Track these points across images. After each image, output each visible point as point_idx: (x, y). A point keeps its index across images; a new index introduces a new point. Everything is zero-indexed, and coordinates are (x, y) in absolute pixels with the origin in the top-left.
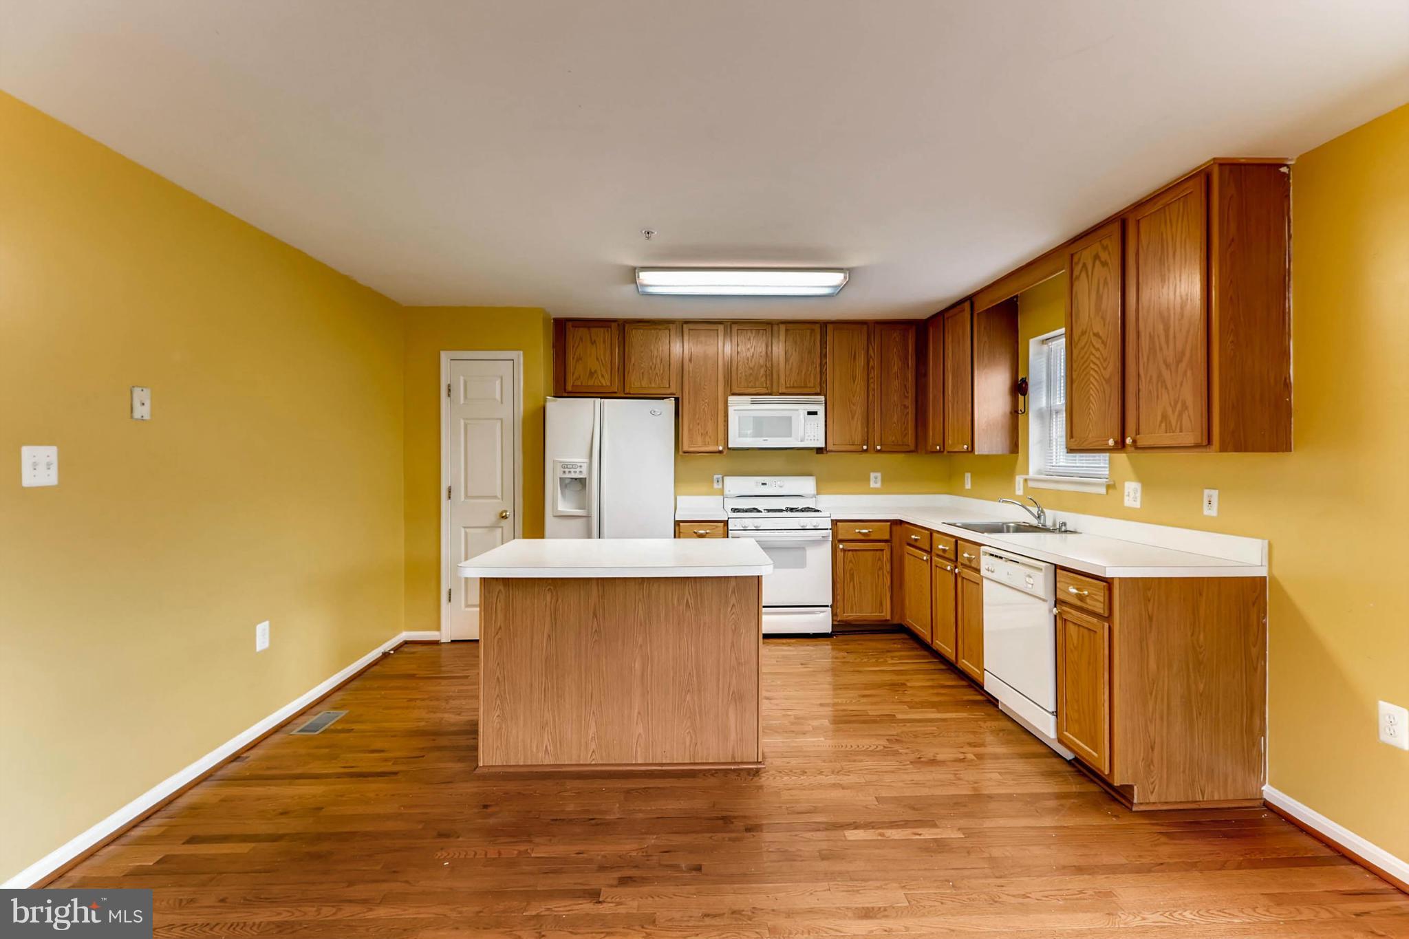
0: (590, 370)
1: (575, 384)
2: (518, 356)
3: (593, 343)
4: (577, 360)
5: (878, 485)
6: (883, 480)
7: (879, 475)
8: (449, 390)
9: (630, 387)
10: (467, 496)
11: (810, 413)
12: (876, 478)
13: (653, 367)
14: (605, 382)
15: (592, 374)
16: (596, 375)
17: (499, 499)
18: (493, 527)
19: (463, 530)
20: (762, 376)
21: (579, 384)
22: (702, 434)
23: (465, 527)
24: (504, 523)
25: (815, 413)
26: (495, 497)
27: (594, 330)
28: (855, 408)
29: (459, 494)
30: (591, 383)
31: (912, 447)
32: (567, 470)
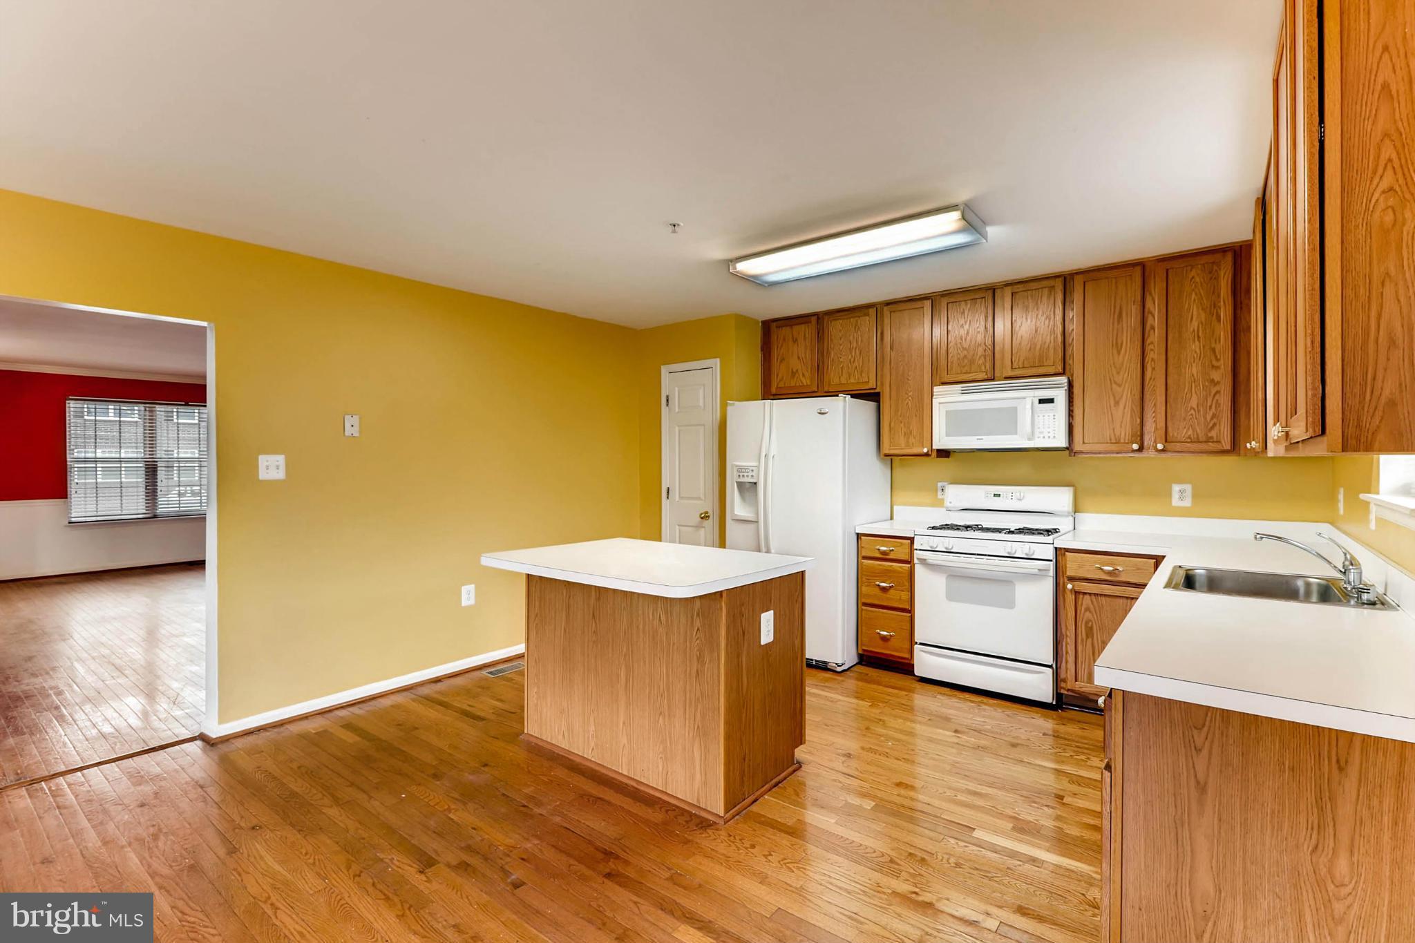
0: (792, 370)
1: (780, 386)
2: (716, 363)
3: (795, 341)
4: (781, 362)
5: (1187, 503)
6: (1195, 496)
7: (1188, 488)
8: (668, 400)
9: (829, 384)
10: (680, 497)
11: (1042, 401)
12: (1181, 492)
13: (852, 360)
14: (806, 381)
15: (794, 374)
16: (797, 375)
17: (702, 500)
18: (698, 527)
19: (677, 527)
20: (980, 357)
21: (783, 386)
22: (905, 434)
23: (679, 525)
24: (708, 523)
25: (1051, 401)
26: (699, 499)
27: (796, 328)
28: (1119, 390)
29: (675, 495)
30: (793, 384)
31: (1228, 446)
32: (741, 474)
